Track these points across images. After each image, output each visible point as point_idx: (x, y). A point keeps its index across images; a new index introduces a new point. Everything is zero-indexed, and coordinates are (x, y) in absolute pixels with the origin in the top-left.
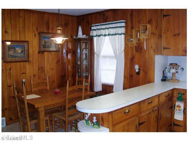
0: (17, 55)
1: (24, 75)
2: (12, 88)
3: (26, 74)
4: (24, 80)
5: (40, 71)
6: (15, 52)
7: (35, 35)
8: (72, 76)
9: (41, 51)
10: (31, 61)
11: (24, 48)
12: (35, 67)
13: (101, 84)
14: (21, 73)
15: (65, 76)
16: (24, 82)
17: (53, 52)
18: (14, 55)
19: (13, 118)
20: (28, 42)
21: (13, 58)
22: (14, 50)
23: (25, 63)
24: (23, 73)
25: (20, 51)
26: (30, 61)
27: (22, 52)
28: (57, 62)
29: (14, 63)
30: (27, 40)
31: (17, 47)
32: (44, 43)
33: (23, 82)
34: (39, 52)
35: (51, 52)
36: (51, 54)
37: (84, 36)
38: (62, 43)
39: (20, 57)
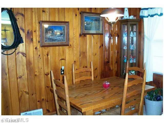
0: (56, 39)
1: (63, 61)
2: (49, 76)
3: (65, 60)
4: (63, 68)
5: (81, 57)
6: (53, 34)
7: (76, 15)
8: (116, 62)
9: (83, 34)
10: (72, 45)
11: (64, 30)
12: (75, 52)
13: (153, 74)
14: (60, 59)
15: (108, 62)
16: (63, 69)
17: (96, 35)
18: (52, 38)
19: (50, 110)
20: (68, 22)
21: (51, 41)
22: (52, 32)
23: (64, 47)
24: (62, 59)
25: (58, 34)
26: (70, 45)
27: (61, 34)
28: (100, 47)
29: (52, 47)
30: (67, 20)
31: (55, 29)
32: (86, 24)
33: (61, 69)
34: (80, 35)
35: (93, 35)
36: (94, 37)
37: (132, 17)
38: (116, 21)
39: (58, 41)
